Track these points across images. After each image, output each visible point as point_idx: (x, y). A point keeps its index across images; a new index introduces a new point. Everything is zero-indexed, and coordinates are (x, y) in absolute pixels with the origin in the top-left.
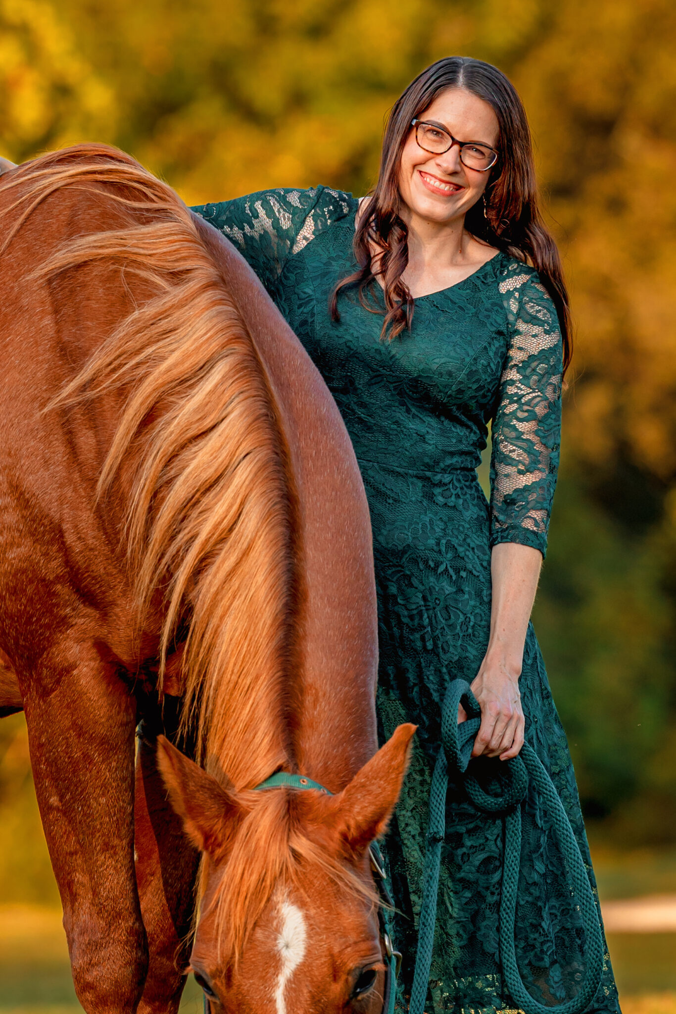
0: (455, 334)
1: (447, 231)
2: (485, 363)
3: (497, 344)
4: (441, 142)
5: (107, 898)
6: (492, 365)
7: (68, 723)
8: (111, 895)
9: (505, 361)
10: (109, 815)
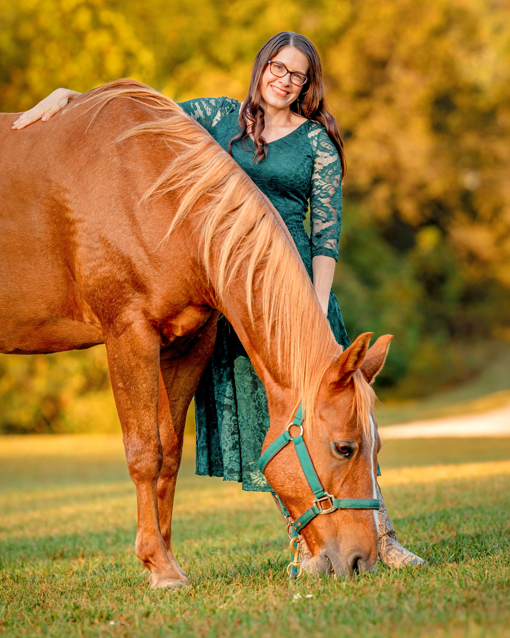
0: (287, 158)
1: (282, 112)
2: (303, 171)
3: (308, 161)
4: (282, 72)
5: (145, 430)
6: (306, 171)
7: (129, 350)
8: (147, 429)
9: (313, 169)
10: (147, 392)
